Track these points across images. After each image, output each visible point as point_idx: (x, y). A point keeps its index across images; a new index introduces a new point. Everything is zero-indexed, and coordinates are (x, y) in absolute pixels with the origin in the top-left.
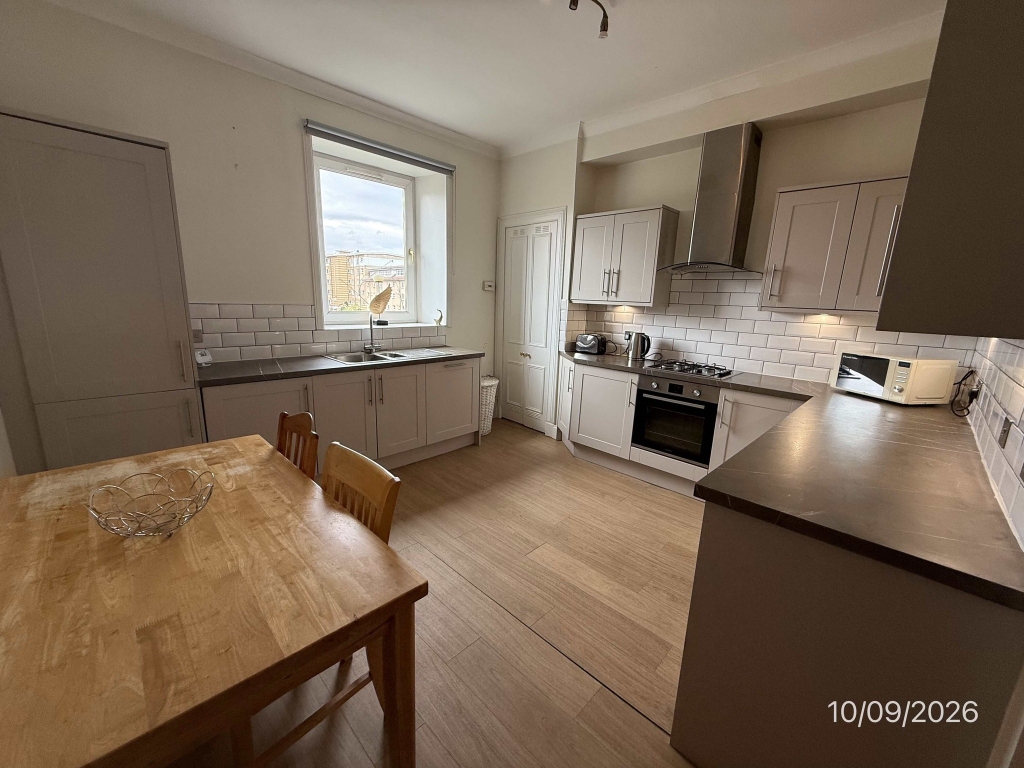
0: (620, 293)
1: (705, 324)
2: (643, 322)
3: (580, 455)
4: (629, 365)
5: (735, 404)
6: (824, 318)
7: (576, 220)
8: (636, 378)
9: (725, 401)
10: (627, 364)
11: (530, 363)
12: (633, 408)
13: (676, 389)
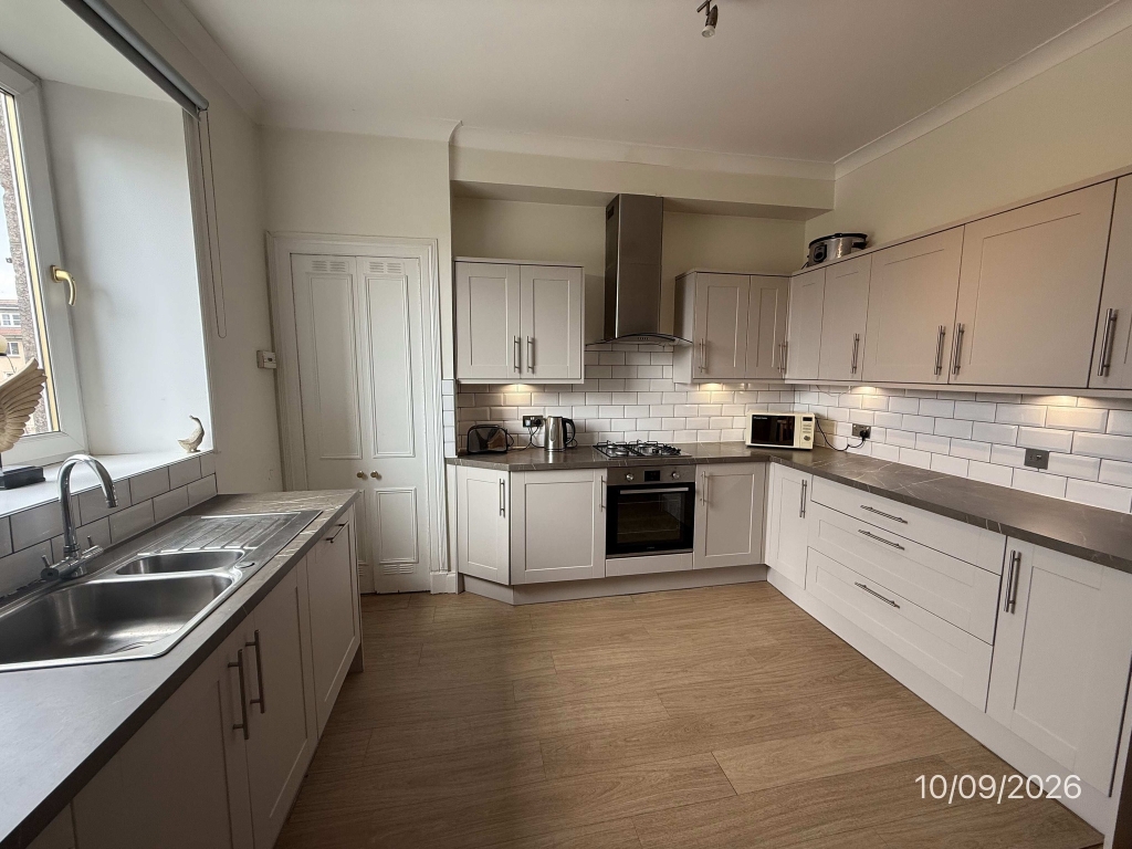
0: (538, 367)
1: (618, 399)
2: (545, 403)
3: (524, 599)
4: (551, 461)
5: (711, 477)
6: (713, 386)
7: (454, 262)
8: (604, 473)
9: (701, 477)
10: (547, 459)
11: (377, 487)
12: (604, 510)
13: (653, 476)
